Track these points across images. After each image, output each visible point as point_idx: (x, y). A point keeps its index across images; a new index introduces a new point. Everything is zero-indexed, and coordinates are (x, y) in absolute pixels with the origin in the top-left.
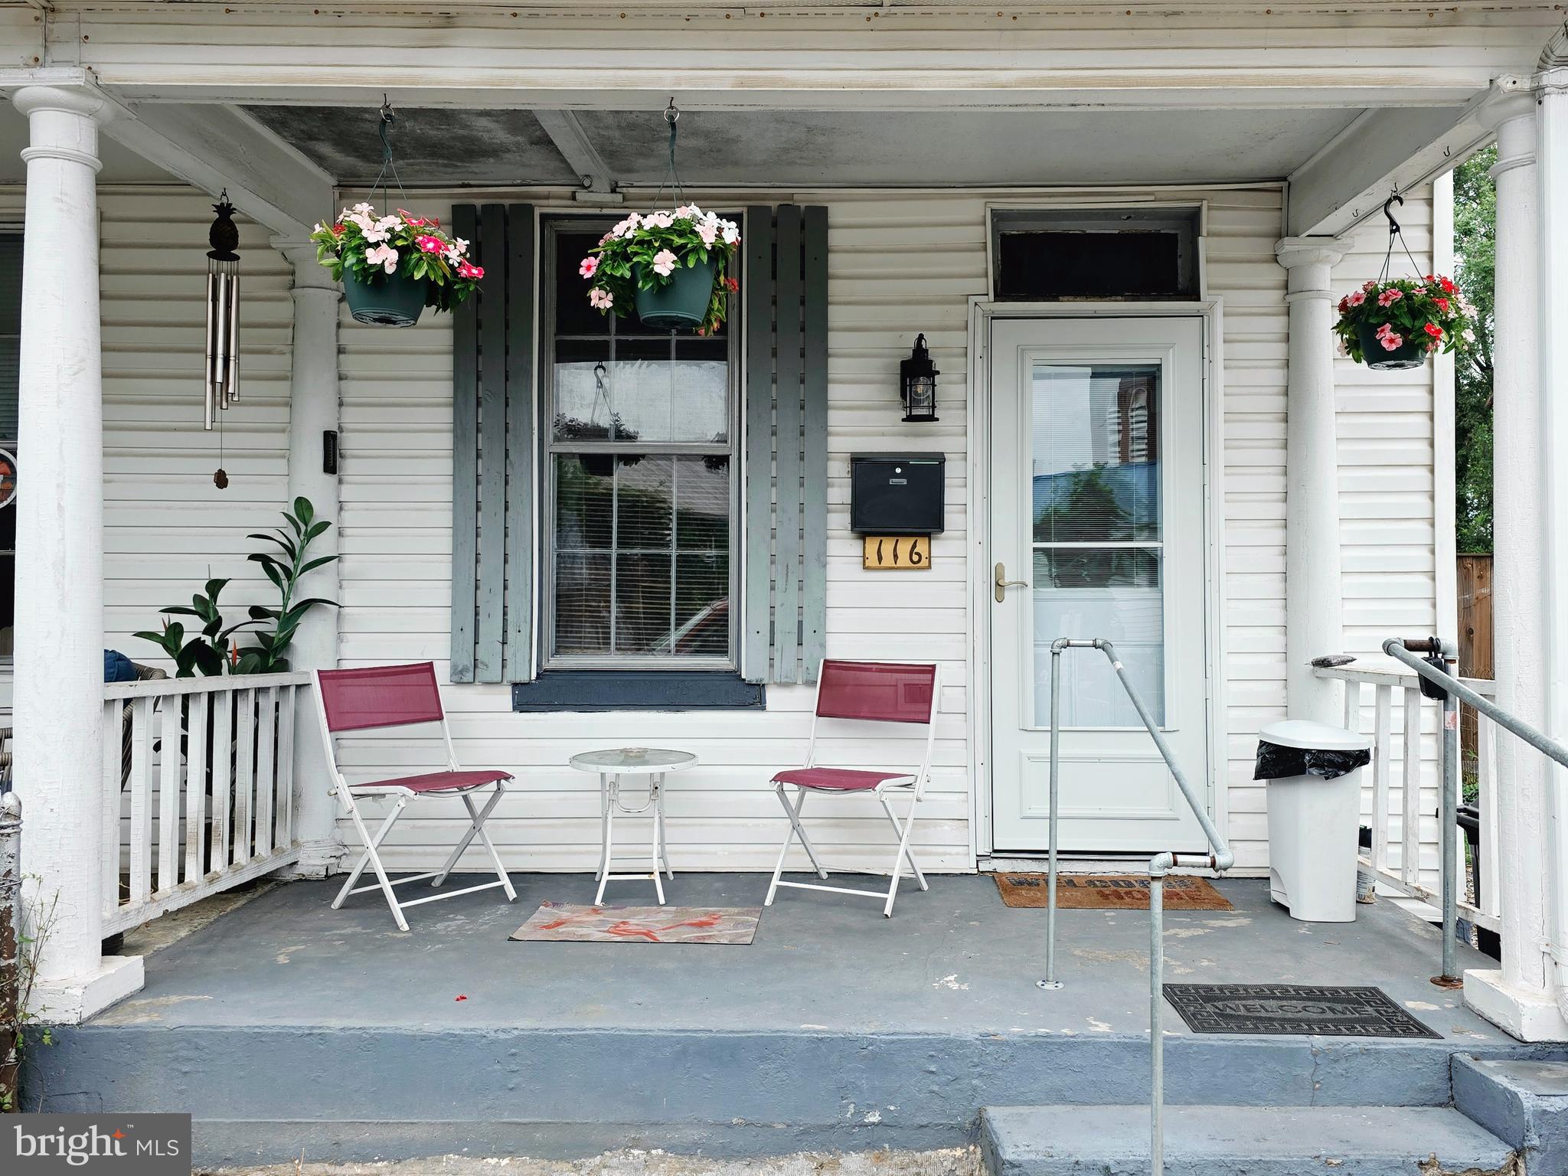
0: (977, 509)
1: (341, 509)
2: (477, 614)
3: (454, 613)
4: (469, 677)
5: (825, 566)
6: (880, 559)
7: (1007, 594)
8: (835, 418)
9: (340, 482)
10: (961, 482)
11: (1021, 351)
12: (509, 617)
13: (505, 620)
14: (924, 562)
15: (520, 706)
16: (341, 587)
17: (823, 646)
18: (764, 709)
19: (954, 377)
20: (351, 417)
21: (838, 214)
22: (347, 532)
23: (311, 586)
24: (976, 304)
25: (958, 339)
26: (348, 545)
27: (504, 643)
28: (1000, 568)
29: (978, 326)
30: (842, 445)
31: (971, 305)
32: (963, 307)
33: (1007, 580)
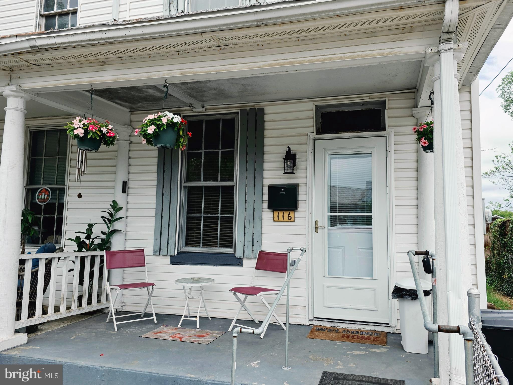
0: (310, 202)
1: (128, 203)
2: (160, 234)
3: (155, 234)
4: (158, 253)
5: (261, 220)
6: (278, 218)
7: (319, 230)
8: (266, 173)
9: (128, 195)
10: (305, 193)
11: (324, 150)
12: (170, 235)
13: (168, 237)
14: (292, 219)
15: (172, 263)
16: (125, 226)
17: (261, 246)
18: (242, 266)
19: (303, 159)
20: (132, 177)
21: (268, 110)
22: (129, 210)
23: (117, 226)
24: (310, 136)
25: (304, 147)
26: (129, 214)
27: (168, 243)
28: (317, 222)
29: (311, 143)
30: (268, 182)
31: (308, 135)
32: (306, 137)
33: (319, 225)
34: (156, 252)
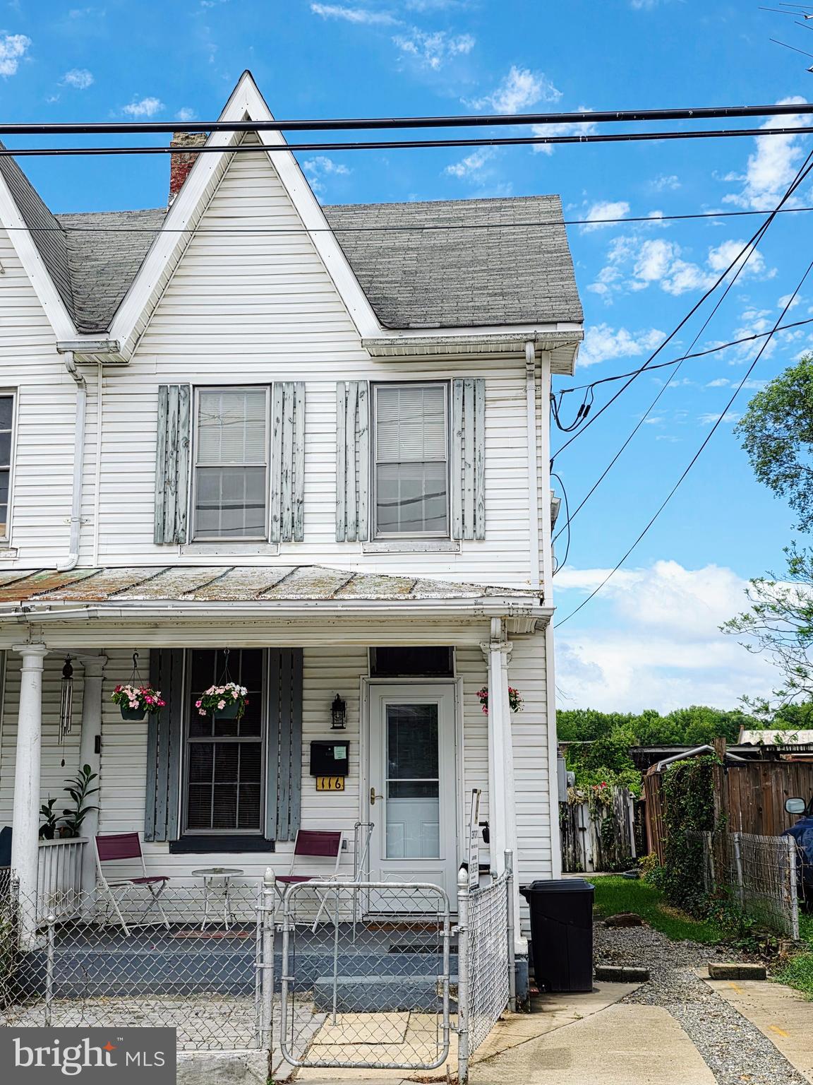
0: (363, 764)
1: (101, 768)
2: (155, 812)
3: (146, 811)
4: (152, 839)
5: (300, 790)
6: (323, 786)
7: (376, 801)
8: (305, 726)
9: (101, 756)
10: (357, 753)
11: (382, 698)
12: (169, 813)
13: (167, 815)
14: (342, 788)
15: (172, 851)
16: (100, 801)
17: (299, 824)
18: (274, 852)
19: (354, 709)
20: (106, 729)
22: (103, 777)
23: (89, 801)
24: (363, 679)
25: (355, 693)
26: (103, 783)
27: (167, 824)
28: (372, 790)
29: (363, 687)
30: (308, 738)
31: (361, 679)
32: (358, 680)
33: (375, 795)
34: (149, 837)
